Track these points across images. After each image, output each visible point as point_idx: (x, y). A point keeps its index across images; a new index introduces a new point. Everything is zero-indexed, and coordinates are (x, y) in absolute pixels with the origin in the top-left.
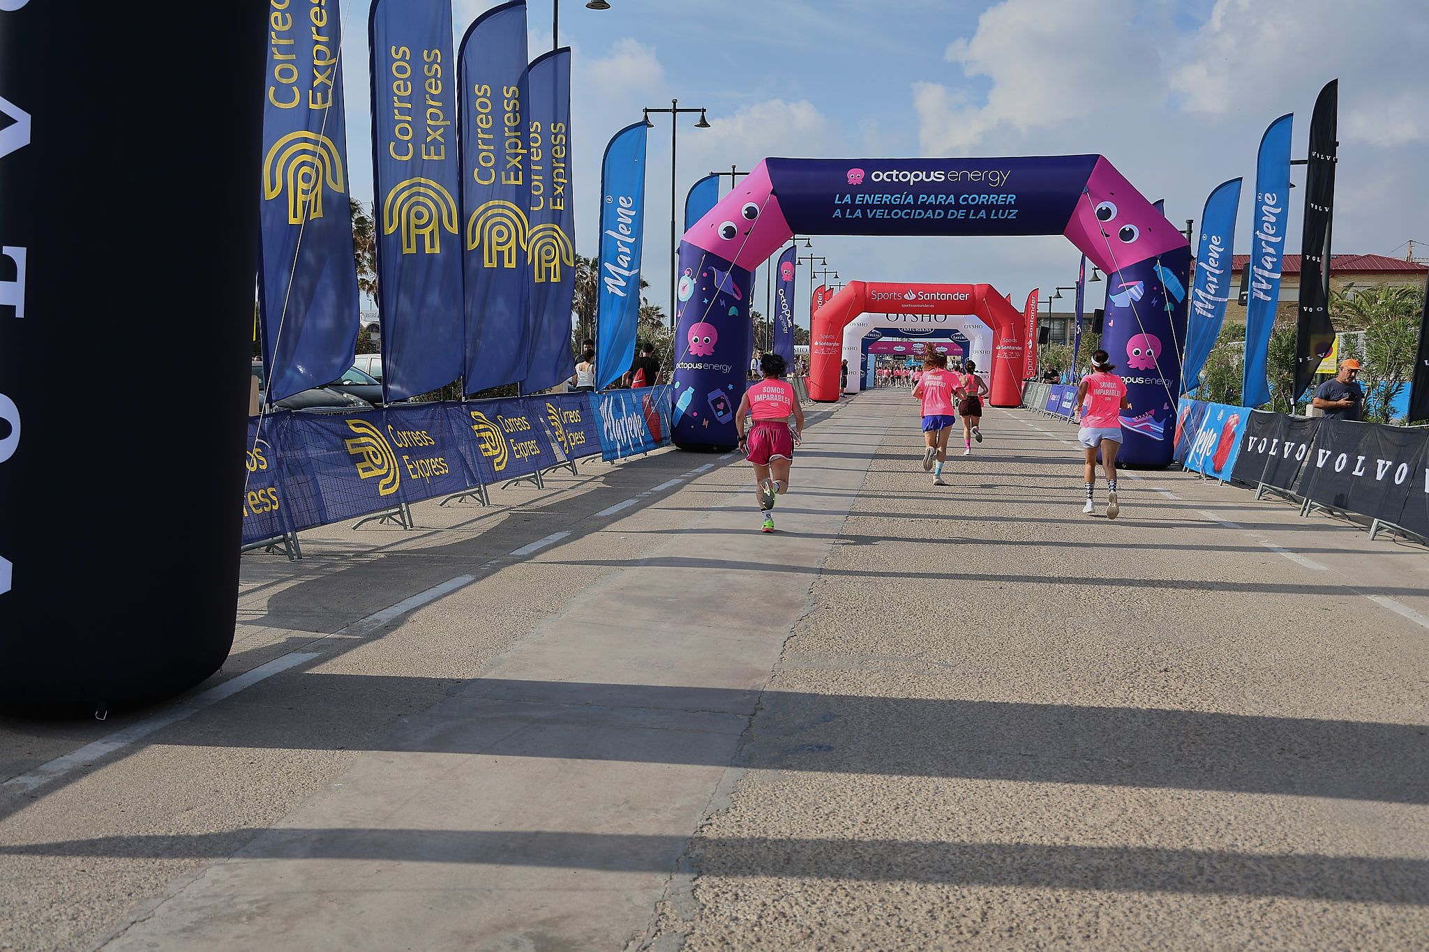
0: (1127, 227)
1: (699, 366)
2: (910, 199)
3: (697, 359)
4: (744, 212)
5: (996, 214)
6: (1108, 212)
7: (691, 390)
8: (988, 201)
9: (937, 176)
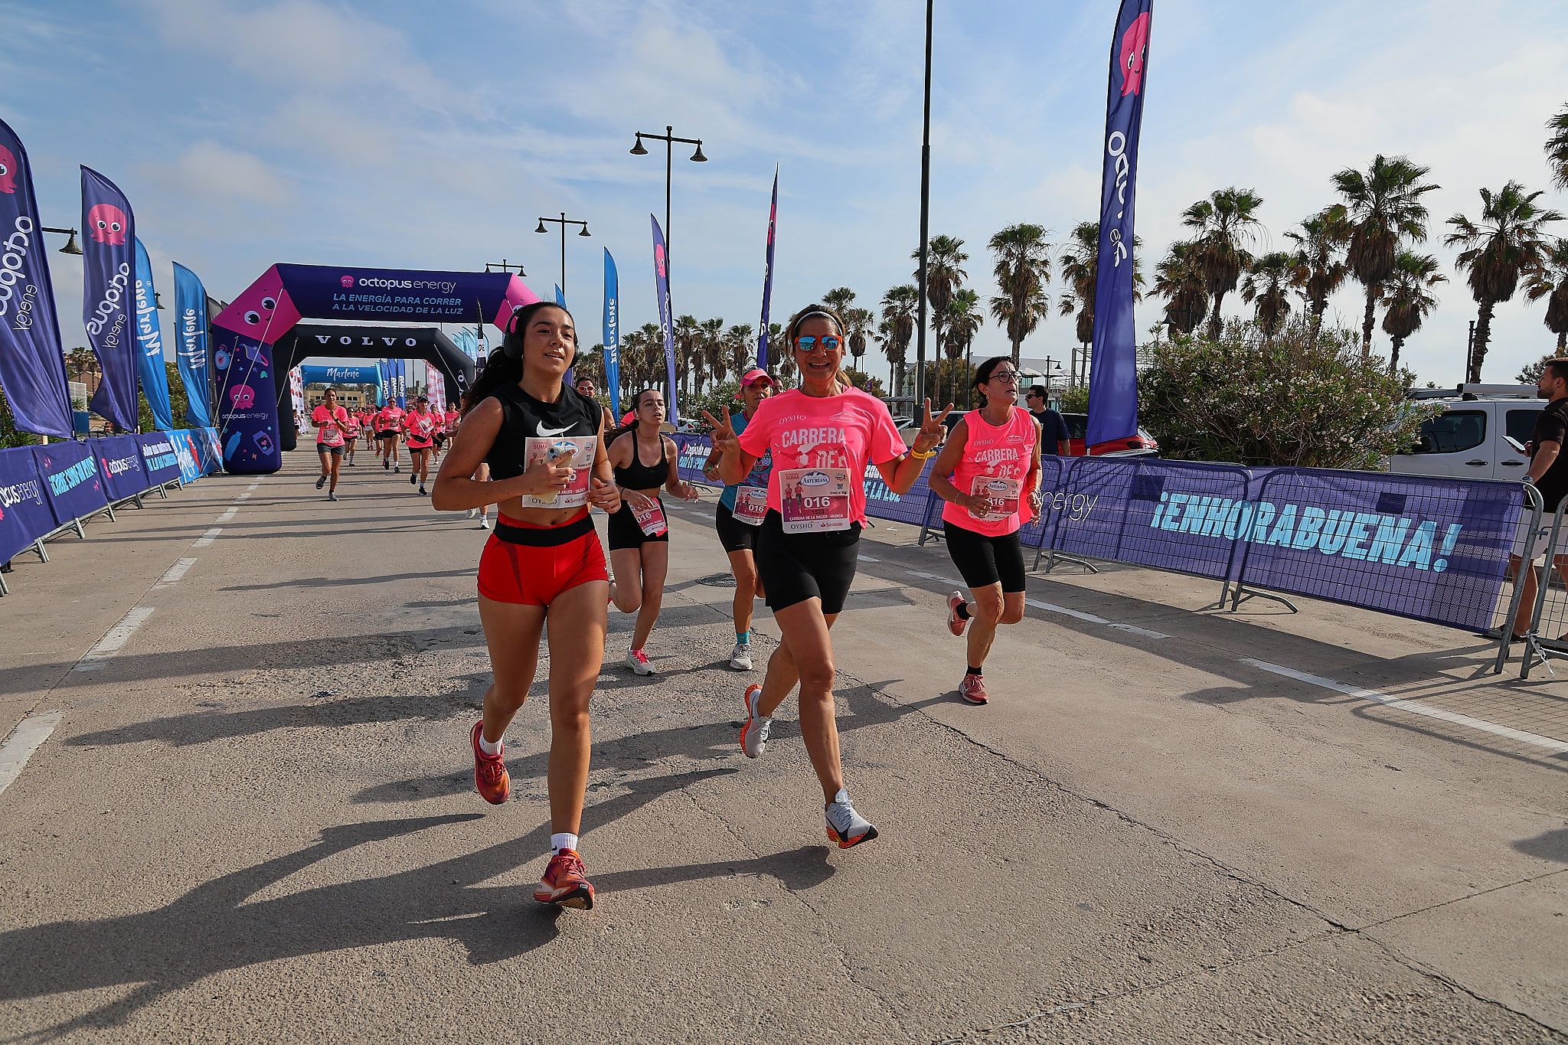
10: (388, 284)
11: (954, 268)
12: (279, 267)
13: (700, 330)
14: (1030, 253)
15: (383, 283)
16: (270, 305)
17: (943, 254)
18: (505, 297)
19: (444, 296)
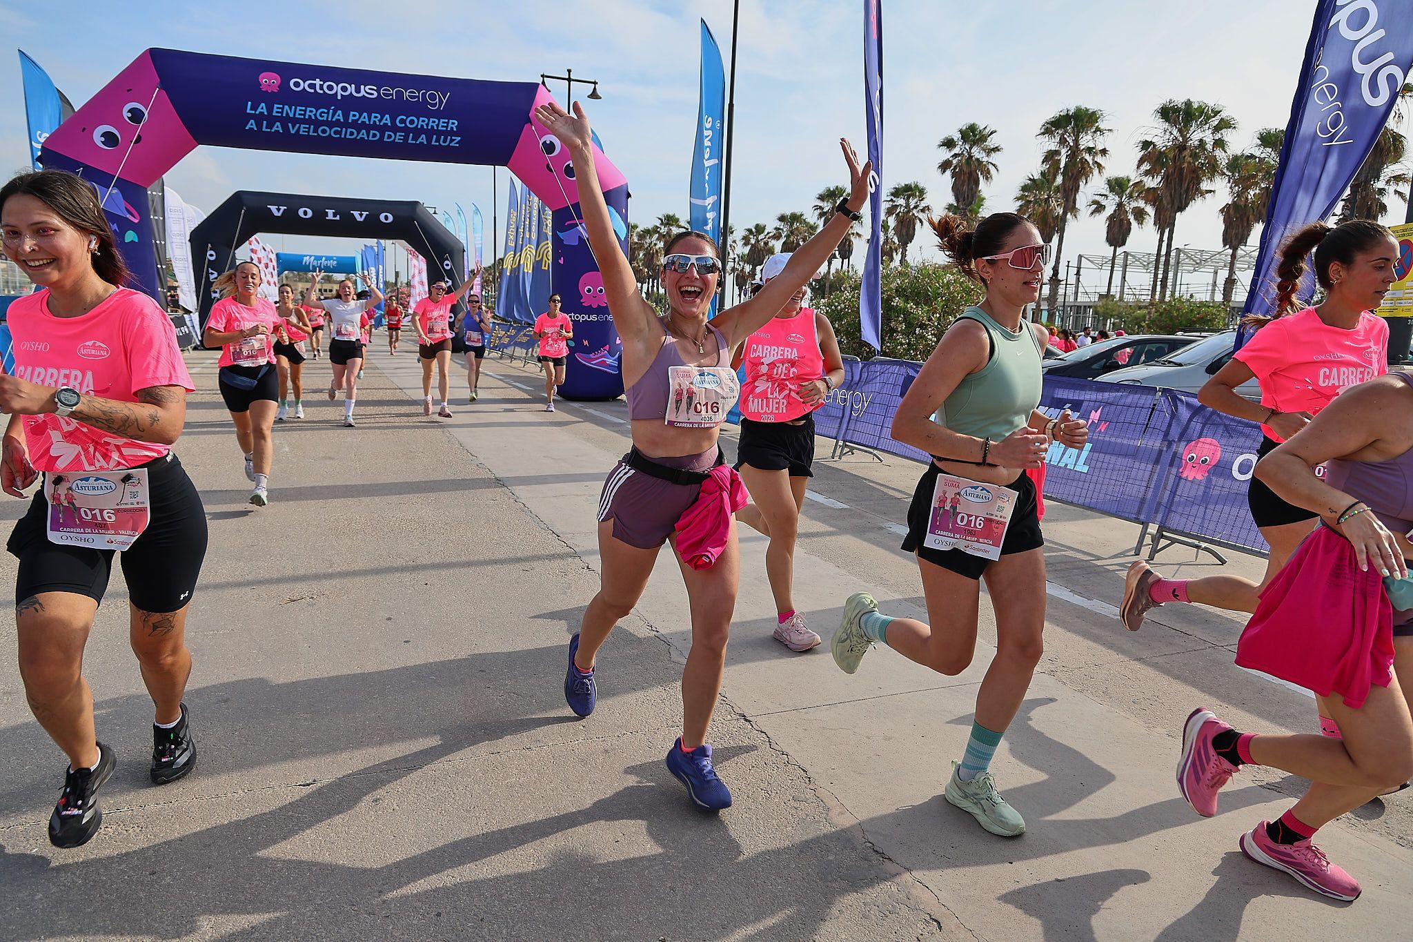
10: (337, 89)
11: (985, 159)
12: (156, 56)
13: (685, 228)
14: (1086, 140)
15: (330, 88)
16: (136, 116)
17: (974, 143)
18: (529, 121)
19: (430, 114)
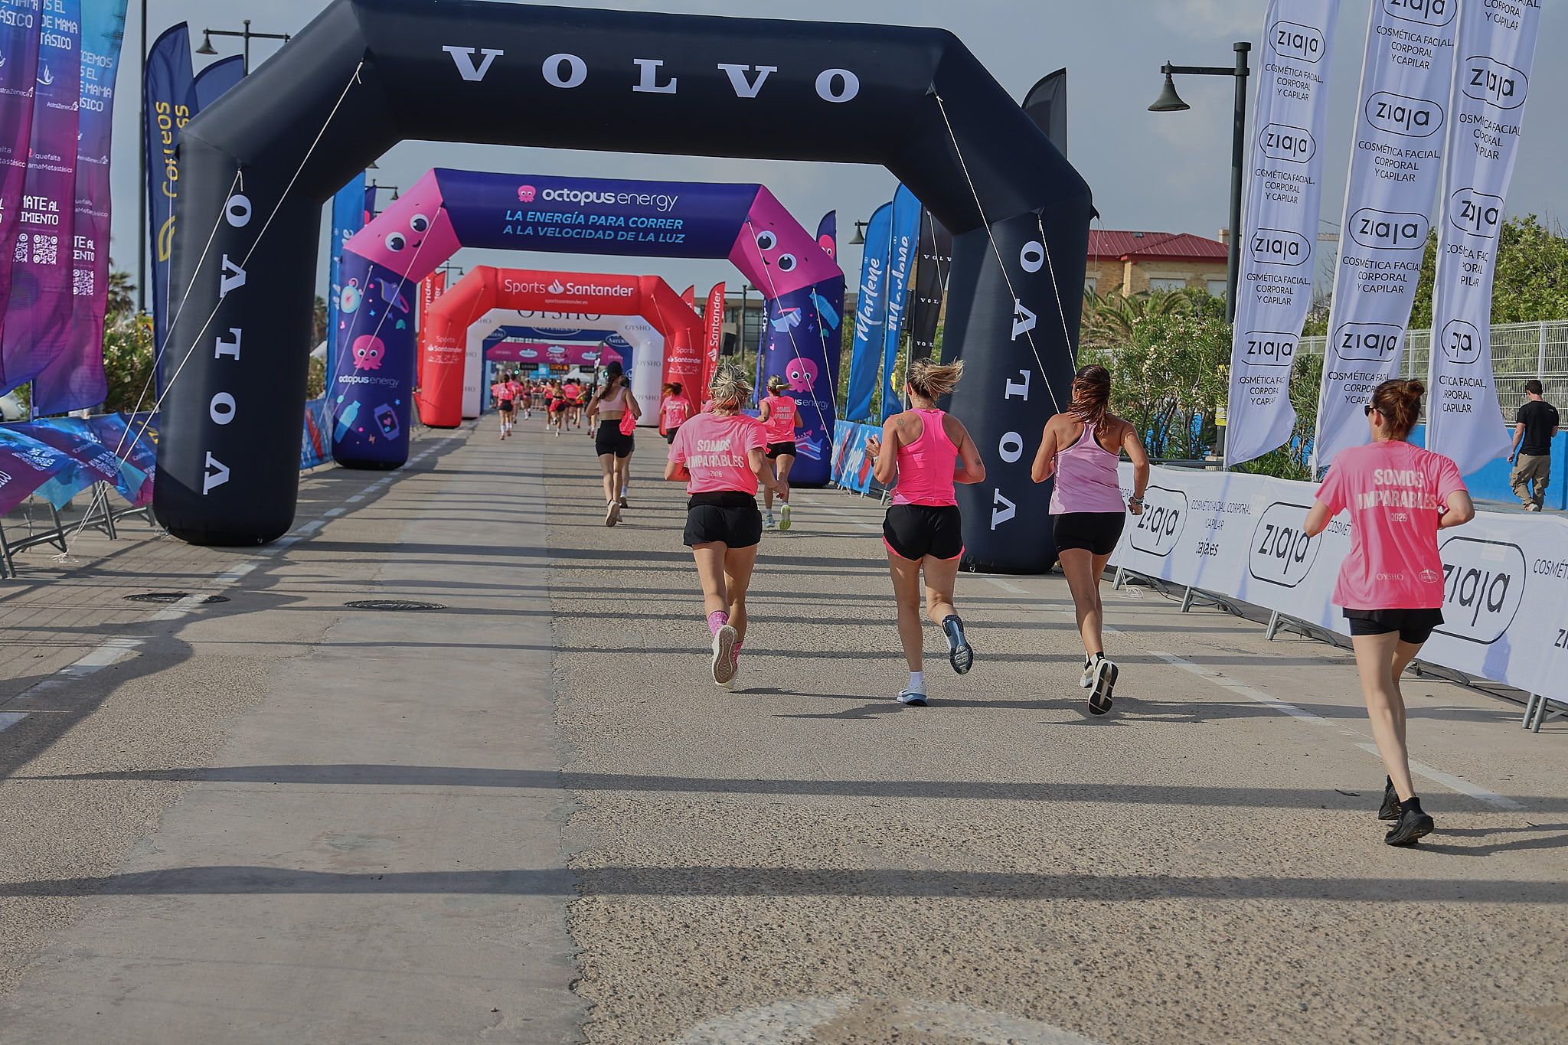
0: (786, 256)
1: (365, 380)
2: (581, 219)
3: (362, 373)
4: (413, 224)
5: (664, 238)
6: (768, 241)
7: (356, 405)
8: (656, 225)
9: (608, 198)
